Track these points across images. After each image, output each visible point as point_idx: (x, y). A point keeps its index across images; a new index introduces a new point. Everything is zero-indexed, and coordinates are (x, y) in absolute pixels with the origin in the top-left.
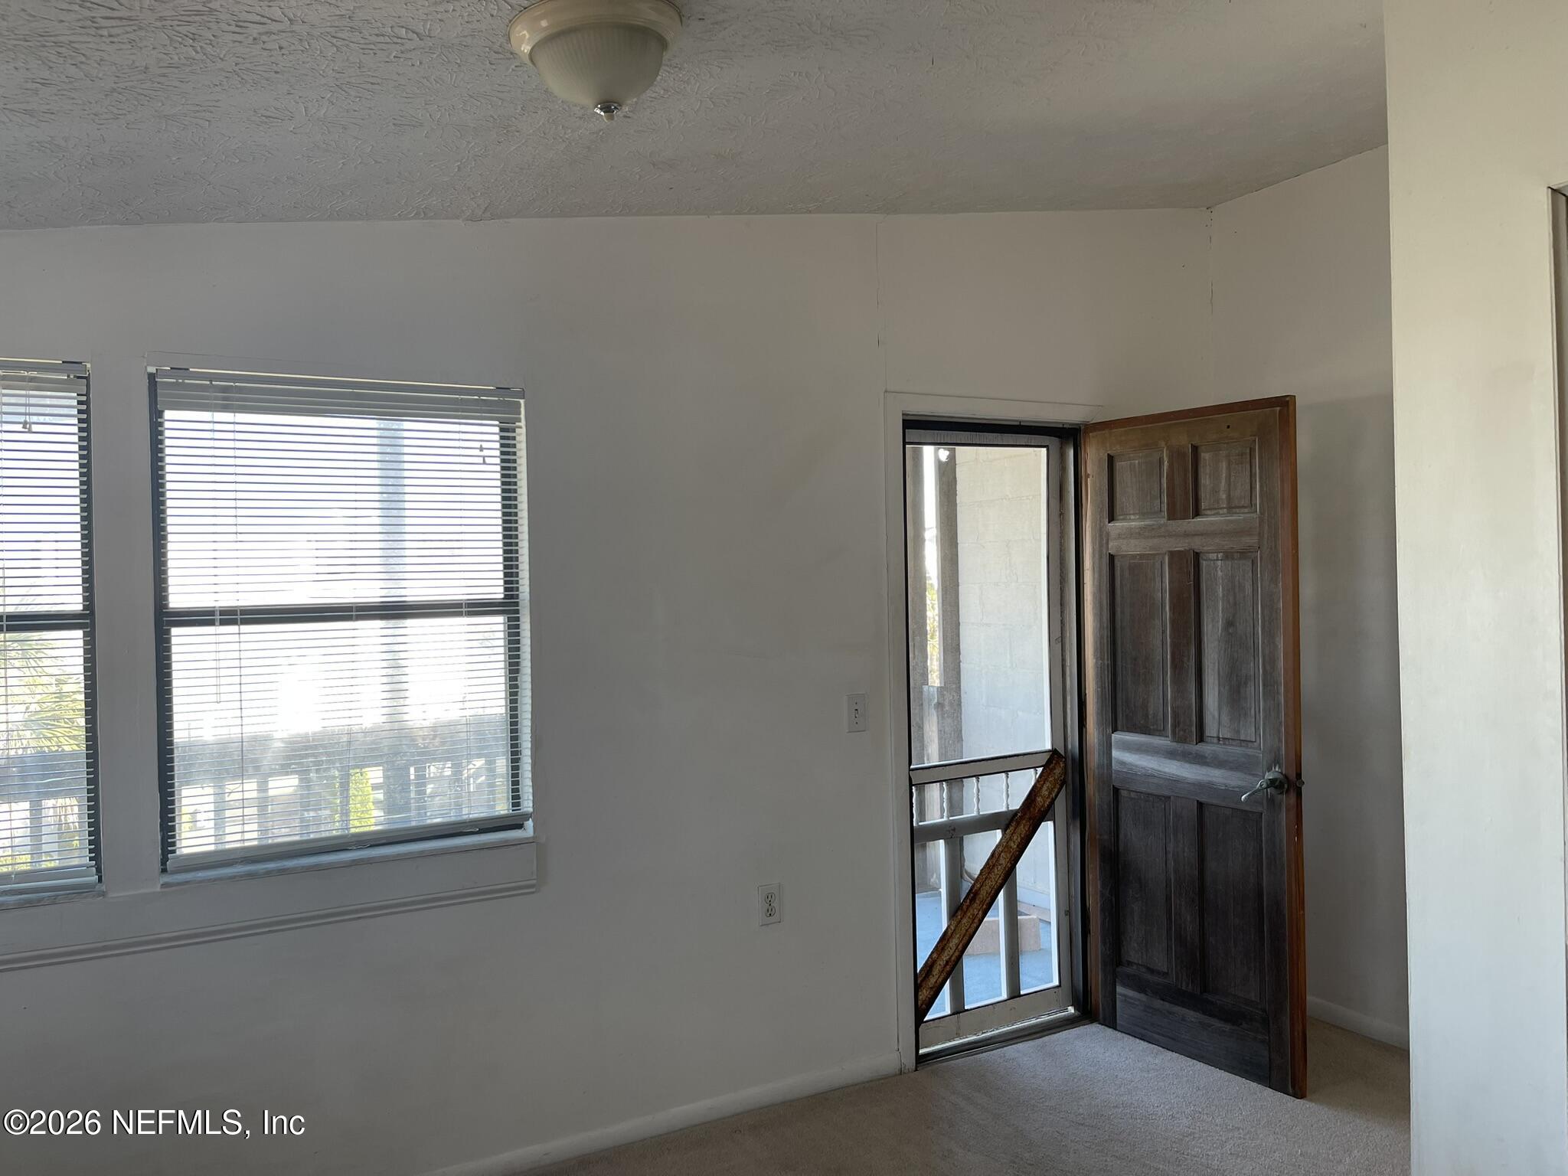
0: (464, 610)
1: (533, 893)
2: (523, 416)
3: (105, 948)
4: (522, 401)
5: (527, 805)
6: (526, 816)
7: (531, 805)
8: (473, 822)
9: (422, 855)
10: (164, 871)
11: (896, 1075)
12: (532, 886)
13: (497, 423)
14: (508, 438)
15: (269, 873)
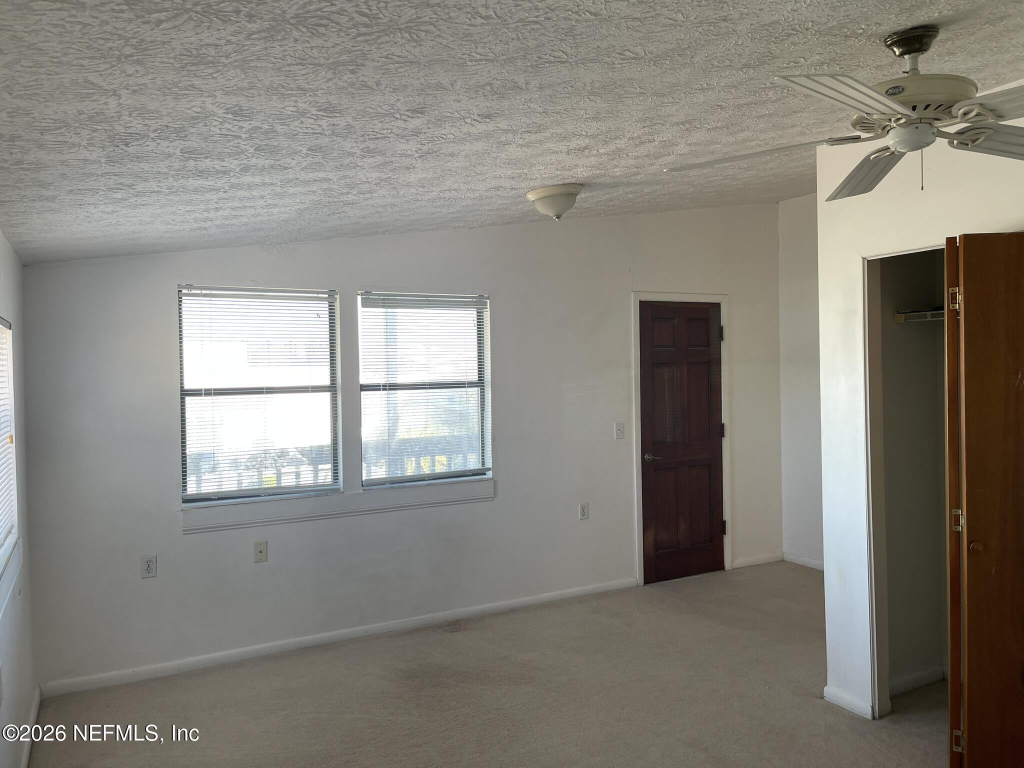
0: (466, 385)
1: (491, 500)
2: (488, 307)
3: (343, 513)
4: (488, 301)
5: (489, 464)
6: (489, 469)
7: (491, 464)
8: (470, 471)
9: (452, 483)
10: (363, 486)
11: (635, 587)
12: (491, 498)
13: (476, 310)
14: (480, 316)
15: (398, 487)
